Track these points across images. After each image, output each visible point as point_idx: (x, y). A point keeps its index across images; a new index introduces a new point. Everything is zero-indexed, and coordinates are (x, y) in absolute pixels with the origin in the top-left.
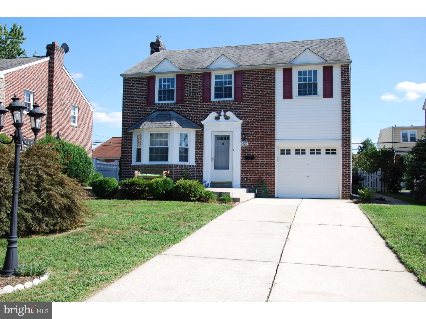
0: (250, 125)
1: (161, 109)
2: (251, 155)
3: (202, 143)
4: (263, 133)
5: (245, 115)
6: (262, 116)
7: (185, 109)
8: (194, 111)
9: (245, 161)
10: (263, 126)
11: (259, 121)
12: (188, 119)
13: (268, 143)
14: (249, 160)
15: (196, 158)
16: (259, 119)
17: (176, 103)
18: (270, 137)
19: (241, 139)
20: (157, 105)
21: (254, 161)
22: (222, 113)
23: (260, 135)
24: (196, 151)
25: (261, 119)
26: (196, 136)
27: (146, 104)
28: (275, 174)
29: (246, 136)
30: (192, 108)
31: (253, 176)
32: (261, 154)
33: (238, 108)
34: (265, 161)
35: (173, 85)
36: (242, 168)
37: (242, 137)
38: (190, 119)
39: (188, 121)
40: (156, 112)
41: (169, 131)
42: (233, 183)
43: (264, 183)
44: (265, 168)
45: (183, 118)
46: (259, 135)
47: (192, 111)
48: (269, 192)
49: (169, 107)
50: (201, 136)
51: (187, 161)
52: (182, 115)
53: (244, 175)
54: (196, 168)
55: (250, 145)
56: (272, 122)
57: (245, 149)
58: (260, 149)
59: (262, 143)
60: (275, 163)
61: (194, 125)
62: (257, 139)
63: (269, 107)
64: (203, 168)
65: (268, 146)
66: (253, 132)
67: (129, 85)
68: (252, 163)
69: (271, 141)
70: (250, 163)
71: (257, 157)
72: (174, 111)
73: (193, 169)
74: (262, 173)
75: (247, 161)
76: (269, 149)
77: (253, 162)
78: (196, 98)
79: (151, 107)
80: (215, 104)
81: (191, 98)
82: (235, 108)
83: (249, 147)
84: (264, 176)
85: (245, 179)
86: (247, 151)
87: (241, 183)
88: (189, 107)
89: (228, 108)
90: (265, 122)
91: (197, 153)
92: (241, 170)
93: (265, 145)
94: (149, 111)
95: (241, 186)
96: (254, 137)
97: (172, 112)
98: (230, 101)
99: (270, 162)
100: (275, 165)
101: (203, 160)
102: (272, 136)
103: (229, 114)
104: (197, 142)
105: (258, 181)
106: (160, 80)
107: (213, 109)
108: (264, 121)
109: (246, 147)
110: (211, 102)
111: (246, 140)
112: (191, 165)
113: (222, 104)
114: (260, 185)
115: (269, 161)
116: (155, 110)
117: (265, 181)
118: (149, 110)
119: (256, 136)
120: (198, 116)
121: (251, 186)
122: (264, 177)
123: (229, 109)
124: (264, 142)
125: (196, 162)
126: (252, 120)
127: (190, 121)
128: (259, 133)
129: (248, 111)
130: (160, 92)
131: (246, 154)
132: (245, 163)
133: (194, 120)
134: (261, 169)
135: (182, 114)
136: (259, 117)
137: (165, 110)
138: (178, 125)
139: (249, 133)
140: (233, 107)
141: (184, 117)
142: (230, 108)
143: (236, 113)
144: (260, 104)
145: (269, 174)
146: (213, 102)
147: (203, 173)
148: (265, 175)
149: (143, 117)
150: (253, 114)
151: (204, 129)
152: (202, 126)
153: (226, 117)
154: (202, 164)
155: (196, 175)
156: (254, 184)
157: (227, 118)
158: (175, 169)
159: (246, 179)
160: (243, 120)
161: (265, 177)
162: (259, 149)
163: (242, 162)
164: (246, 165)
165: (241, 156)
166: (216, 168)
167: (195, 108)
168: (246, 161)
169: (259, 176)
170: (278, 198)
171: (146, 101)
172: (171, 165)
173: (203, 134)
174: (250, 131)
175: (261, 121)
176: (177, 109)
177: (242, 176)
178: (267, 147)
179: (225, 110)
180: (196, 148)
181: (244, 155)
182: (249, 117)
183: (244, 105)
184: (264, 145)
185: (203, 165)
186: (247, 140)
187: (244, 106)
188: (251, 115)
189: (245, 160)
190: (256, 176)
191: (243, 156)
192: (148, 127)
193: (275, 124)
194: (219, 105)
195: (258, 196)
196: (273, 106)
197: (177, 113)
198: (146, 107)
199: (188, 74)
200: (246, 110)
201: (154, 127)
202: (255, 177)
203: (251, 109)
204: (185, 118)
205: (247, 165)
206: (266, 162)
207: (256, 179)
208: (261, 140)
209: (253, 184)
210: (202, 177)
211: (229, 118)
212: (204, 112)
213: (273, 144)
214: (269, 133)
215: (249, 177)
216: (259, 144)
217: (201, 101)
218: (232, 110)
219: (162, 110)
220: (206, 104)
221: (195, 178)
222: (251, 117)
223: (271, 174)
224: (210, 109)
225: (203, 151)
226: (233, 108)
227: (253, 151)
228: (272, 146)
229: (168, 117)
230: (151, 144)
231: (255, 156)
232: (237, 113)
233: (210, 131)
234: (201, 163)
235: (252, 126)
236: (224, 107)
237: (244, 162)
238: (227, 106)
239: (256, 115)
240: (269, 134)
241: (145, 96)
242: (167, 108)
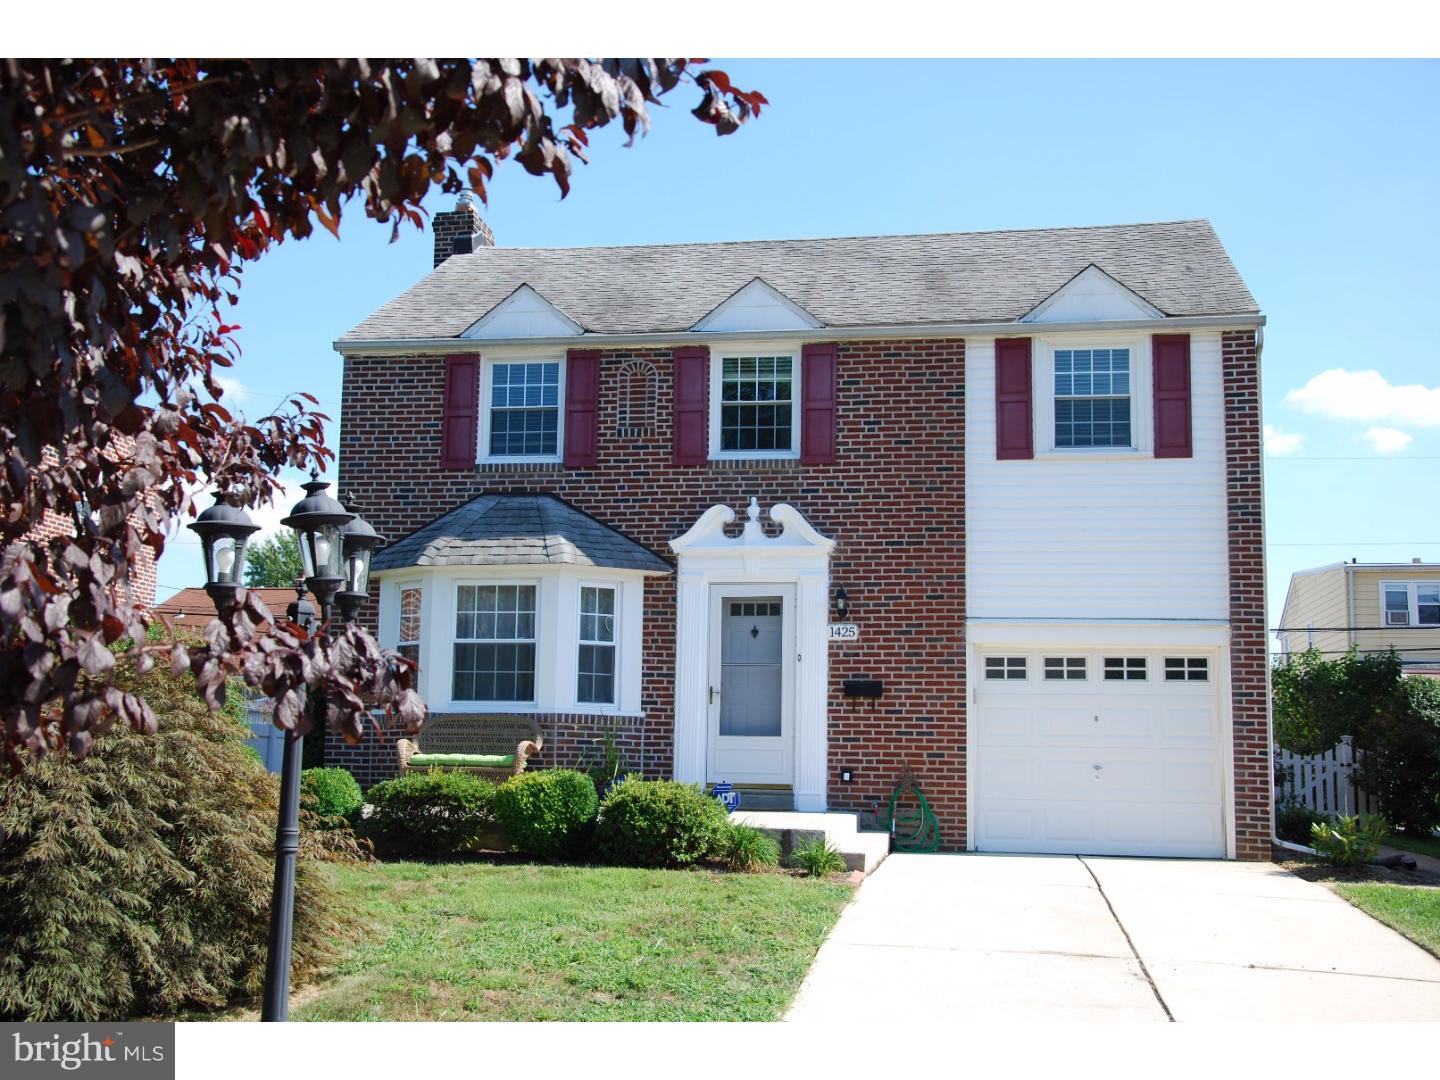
0: (866, 558)
1: (501, 487)
2: (871, 679)
3: (670, 630)
4: (919, 591)
5: (845, 517)
6: (912, 526)
7: (600, 488)
8: (640, 497)
9: (844, 701)
10: (917, 564)
11: (901, 543)
12: (615, 529)
13: (938, 632)
14: (862, 700)
15: (644, 689)
16: (903, 537)
17: (568, 465)
18: (945, 607)
19: (831, 612)
20: (484, 471)
21: (880, 705)
22: (754, 510)
23: (907, 598)
24: (644, 661)
25: (909, 537)
26: (646, 599)
27: (438, 467)
28: (965, 756)
29: (850, 603)
30: (630, 487)
31: (878, 762)
32: (910, 676)
33: (817, 491)
34: (925, 705)
35: (552, 394)
36: (832, 729)
37: (835, 605)
38: (624, 529)
39: (614, 540)
40: (481, 499)
41: (540, 579)
42: (795, 792)
43: (923, 792)
44: (925, 730)
45: (595, 525)
46: (900, 598)
47: (631, 498)
48: (942, 828)
49: (536, 478)
50: (667, 599)
51: (609, 698)
52: (589, 512)
53: (840, 757)
54: (646, 731)
55: (864, 640)
56: (951, 550)
57: (845, 655)
58: (907, 655)
59: (913, 630)
60: (964, 713)
61: (640, 554)
62: (892, 615)
63: (941, 489)
64: (672, 731)
65: (938, 644)
66: (876, 589)
67: (368, 388)
68: (873, 711)
69: (949, 625)
70: (865, 712)
71: (893, 687)
72: (556, 497)
73: (634, 733)
74: (914, 751)
75: (854, 704)
76: (942, 654)
77: (876, 708)
78: (647, 447)
79: (460, 480)
80: (724, 473)
81: (628, 448)
82: (804, 491)
83: (862, 648)
84: (924, 763)
85: (847, 776)
86: (855, 662)
87: (831, 789)
88: (618, 481)
89: (776, 491)
90: (925, 546)
91: (648, 668)
92: (829, 739)
93: (927, 640)
94: (450, 496)
95: (828, 803)
96: (883, 609)
97: (547, 502)
98: (783, 461)
99: (945, 709)
100: (964, 720)
101: (672, 696)
102: (952, 604)
103: (782, 512)
104: (651, 624)
105: (898, 785)
106: (499, 372)
107: (716, 492)
108: (921, 543)
109: (848, 648)
110: (706, 463)
111: (848, 619)
112: (624, 718)
113: (750, 475)
114: (906, 799)
115: (942, 705)
116: (477, 490)
117: (926, 784)
118: (451, 490)
119: (891, 602)
120: (654, 520)
121: (869, 805)
122: (921, 770)
123: (779, 494)
124: (920, 625)
125: (643, 703)
126: (875, 540)
127: (621, 538)
128: (901, 591)
129: (857, 504)
130: (497, 418)
131: (847, 676)
132: (845, 711)
133: (639, 533)
134: (911, 733)
135: (587, 508)
136: (903, 527)
137: (520, 492)
138: (579, 552)
139: (862, 592)
140: (795, 488)
141: (599, 522)
142: (783, 491)
143: (810, 508)
144: (906, 476)
145: (942, 756)
146: (717, 467)
147: (672, 751)
148: (925, 758)
149: (428, 520)
150: (879, 517)
151: (679, 571)
152: (671, 562)
153: (769, 525)
154: (669, 713)
155: (645, 758)
156: (882, 795)
157: (772, 530)
158: (563, 734)
159: (851, 777)
160: (838, 537)
161: (928, 766)
162: (899, 655)
163: (834, 707)
164: (848, 718)
165: (830, 683)
166: (727, 729)
167: (642, 487)
168: (848, 704)
169: (902, 762)
170: (976, 851)
171: (439, 454)
172: (546, 716)
173: (675, 592)
174: (866, 585)
175: (908, 543)
176: (567, 491)
177: (834, 764)
178: (935, 647)
179: (765, 498)
180: (644, 648)
181: (842, 680)
182: (861, 528)
183: (841, 480)
184: (921, 640)
185: (672, 717)
186: (855, 619)
187: (842, 484)
188: (869, 521)
189: (843, 698)
190: (892, 762)
191: (838, 683)
192: (453, 559)
193: (963, 557)
194: (739, 476)
195: (899, 843)
196: (955, 485)
197: (568, 504)
198: (437, 477)
199: (616, 350)
200: (847, 498)
201: (476, 559)
202: (885, 769)
203: (867, 497)
204: (602, 527)
205: (856, 719)
206: (929, 708)
207: (890, 776)
208: (910, 618)
209: (879, 798)
210: (670, 765)
211: (781, 532)
212: (678, 504)
213: (956, 635)
214: (942, 590)
215: (860, 766)
216: (903, 637)
217: (666, 460)
218: (792, 498)
219: (505, 493)
220: (687, 474)
221: (642, 767)
222: (870, 527)
223: (949, 756)
224: (703, 493)
225: (673, 662)
226: (797, 491)
227: (876, 662)
228: (955, 644)
229: (533, 520)
230: (463, 628)
231: (887, 683)
232: (814, 511)
233: (704, 582)
234: (665, 710)
235: (873, 562)
236: (761, 485)
237: (841, 704)
238: (775, 482)
239: (890, 521)
240: (942, 597)
241: (435, 432)
242: (529, 482)
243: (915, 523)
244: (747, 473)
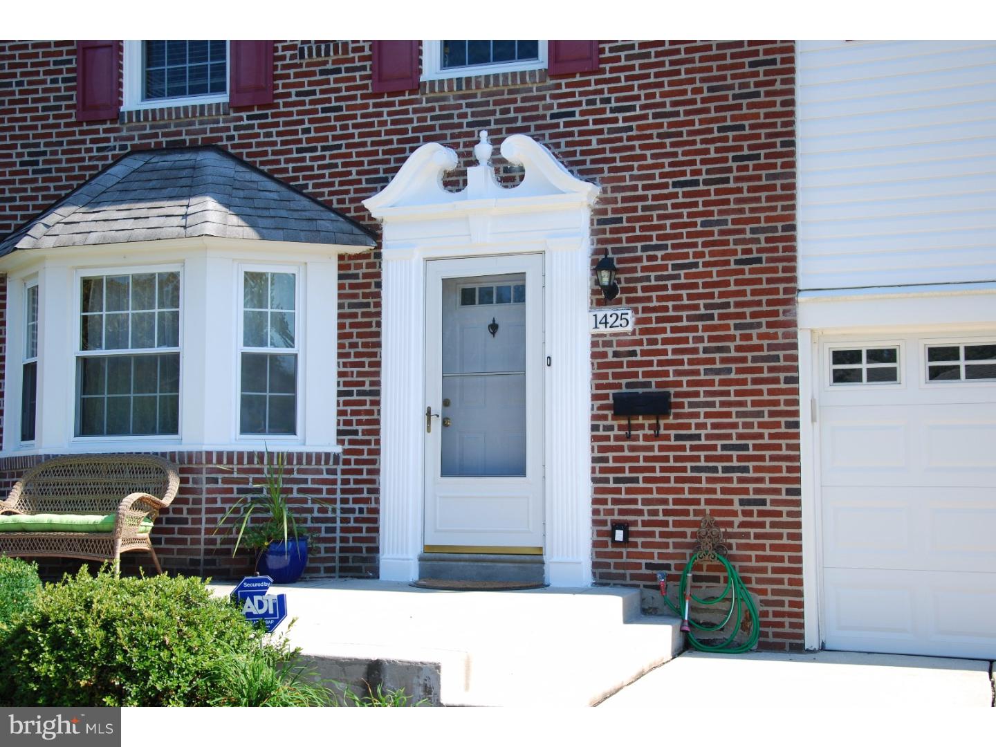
0: (645, 208)
1: (153, 141)
2: (654, 389)
3: (374, 329)
4: (724, 253)
5: (613, 150)
6: (713, 155)
7: (279, 134)
8: (331, 143)
9: (615, 423)
10: (721, 212)
11: (696, 183)
12: (299, 190)
13: (753, 315)
14: (640, 421)
15: (340, 413)
16: (698, 172)
17: (235, 106)
18: (764, 276)
19: (594, 292)
20: (130, 121)
21: (667, 427)
22: (483, 150)
23: (706, 264)
24: (341, 374)
25: (708, 172)
26: (341, 287)
27: (73, 119)
28: (798, 503)
29: (622, 277)
30: (317, 130)
31: (666, 513)
32: (712, 383)
33: (572, 114)
34: (735, 426)
36: (598, 465)
37: (597, 282)
38: (310, 189)
39: (293, 205)
40: (126, 161)
41: (183, 263)
42: (546, 558)
43: (732, 558)
44: (735, 464)
45: (272, 185)
46: (696, 265)
47: (319, 145)
48: (765, 614)
49: (197, 127)
50: (368, 285)
51: (290, 429)
52: (266, 168)
53: (610, 506)
54: (344, 472)
55: (643, 332)
56: (773, 187)
57: (616, 354)
58: (706, 350)
59: (716, 312)
60: (797, 436)
61: (328, 221)
62: (684, 292)
63: (757, 94)
64: (377, 472)
65: (754, 332)
66: (659, 254)
68: (657, 437)
69: (769, 303)
70: (646, 438)
71: (686, 400)
72: (223, 151)
73: (325, 476)
74: (719, 496)
75: (630, 427)
76: (760, 348)
77: (662, 432)
78: (338, 71)
79: (102, 135)
80: (443, 99)
81: (313, 74)
82: (553, 116)
83: (640, 343)
84: (735, 514)
85: (619, 535)
86: (630, 364)
87: (598, 554)
88: (302, 122)
89: (515, 120)
90: (732, 185)
91: (346, 384)
92: (594, 480)
93: (737, 327)
94: (91, 159)
95: (594, 574)
96: (669, 283)
97: (209, 159)
98: (523, 74)
99: (766, 432)
100: (797, 447)
101: (377, 422)
102: (775, 270)
103: (518, 148)
104: (348, 321)
105: (695, 547)
107: (432, 128)
108: (727, 180)
109: (619, 344)
110: (418, 87)
111: (619, 302)
112: (309, 455)
113: (479, 99)
114: (710, 568)
115: (761, 425)
116: (123, 147)
117: (739, 547)
118: (91, 150)
119: (682, 272)
120: (350, 173)
121: (654, 578)
122: (731, 524)
123: (519, 124)
124: (727, 305)
125: (340, 433)
126: (658, 181)
127: (306, 203)
128: (696, 255)
129: (630, 129)
130: (152, 50)
131: (619, 386)
132: (617, 438)
133: (331, 194)
134: (715, 470)
135: (262, 163)
136: (698, 158)
137: (177, 147)
138: (235, 220)
139: (639, 259)
140: (541, 112)
141: (278, 181)
142: (524, 119)
143: (563, 141)
144: (703, 80)
145: (763, 502)
146: (432, 91)
147: (377, 501)
148: (737, 507)
149: (63, 193)
150: (663, 146)
151: (384, 243)
152: (373, 231)
153: (506, 170)
154: (373, 446)
155: (344, 511)
156: (672, 562)
157: (509, 176)
158: (215, 481)
159: (626, 535)
160: (603, 180)
161: (741, 518)
162: (695, 351)
163: (601, 433)
164: (621, 449)
165: (595, 397)
166: (449, 470)
167: (333, 128)
168: (621, 428)
169: (702, 512)
170: (824, 652)
171: (74, 102)
172: (190, 455)
173: (379, 275)
174: (644, 249)
175: (706, 182)
176: (236, 141)
177: (602, 517)
178: (749, 337)
179: (499, 131)
180: (340, 355)
181: (611, 392)
182: (636, 164)
183: (606, 95)
184: (727, 327)
185: (378, 452)
186: (629, 301)
187: (608, 101)
188: (648, 153)
189: (615, 417)
190: (686, 513)
191: (606, 397)
192: (64, 239)
193: (793, 197)
194: (463, 102)
195: (693, 637)
196: (778, 86)
197: (238, 159)
198: (73, 133)
200: (615, 120)
201: (92, 238)
202: (676, 524)
203: (645, 117)
204: (283, 189)
205: (632, 449)
206: (741, 430)
207: (683, 535)
208: (711, 296)
209: (668, 567)
210: (376, 521)
211: (522, 178)
212: (381, 148)
213: (781, 318)
214: (759, 250)
215: (640, 519)
216: (700, 324)
217: (365, 87)
218: (538, 128)
219: (159, 150)
220: (392, 104)
221: (338, 524)
222: (650, 161)
223: (774, 502)
224: (415, 130)
225: (378, 374)
226: (543, 117)
227: (660, 363)
228: (780, 331)
229: (183, 182)
230: (88, 337)
231: (677, 395)
232: (568, 144)
233: (417, 257)
234: (368, 442)
235: (655, 213)
236: (493, 113)
237: (611, 428)
238: (512, 106)
239: (680, 150)
240: (759, 260)
241: (68, 71)
242: (188, 133)
243: (717, 150)
244: (474, 96)
